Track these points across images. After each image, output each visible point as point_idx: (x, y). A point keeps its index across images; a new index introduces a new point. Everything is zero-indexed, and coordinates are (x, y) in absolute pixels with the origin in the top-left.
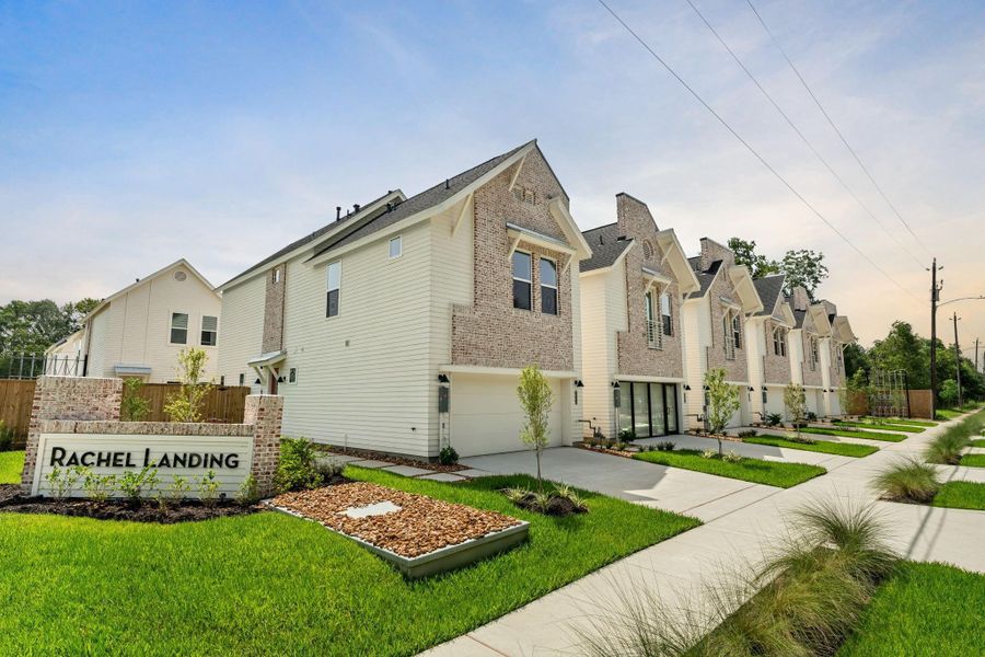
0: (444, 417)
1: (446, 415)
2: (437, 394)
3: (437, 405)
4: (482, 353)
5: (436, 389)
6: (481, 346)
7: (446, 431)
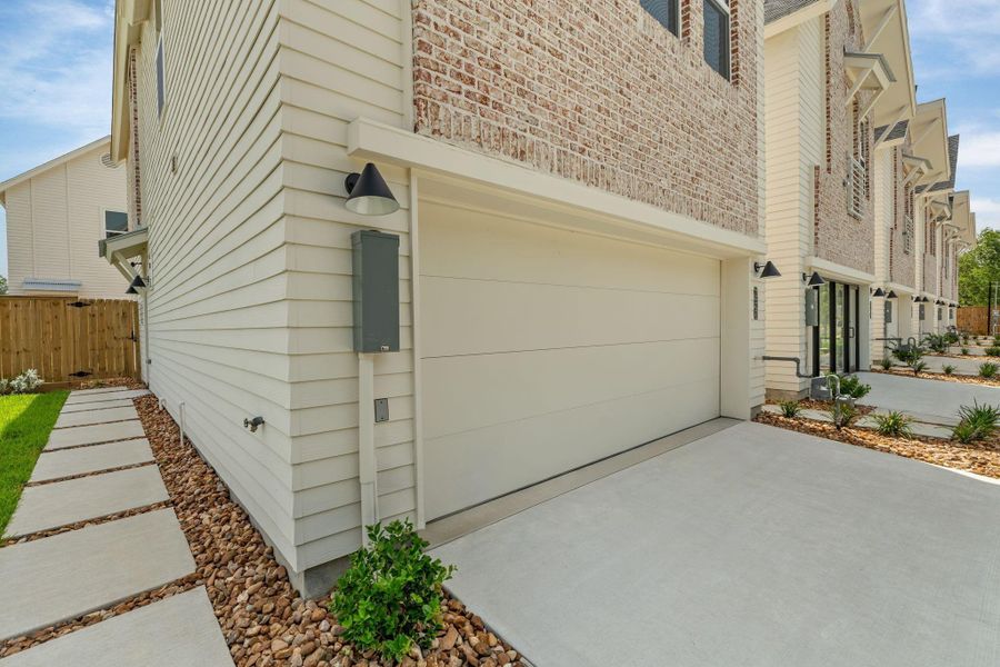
0: (382, 375)
1: (395, 361)
2: (342, 264)
3: (344, 316)
4: (543, 118)
5: (339, 238)
6: (542, 90)
7: (395, 431)
